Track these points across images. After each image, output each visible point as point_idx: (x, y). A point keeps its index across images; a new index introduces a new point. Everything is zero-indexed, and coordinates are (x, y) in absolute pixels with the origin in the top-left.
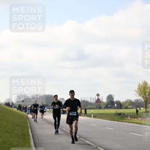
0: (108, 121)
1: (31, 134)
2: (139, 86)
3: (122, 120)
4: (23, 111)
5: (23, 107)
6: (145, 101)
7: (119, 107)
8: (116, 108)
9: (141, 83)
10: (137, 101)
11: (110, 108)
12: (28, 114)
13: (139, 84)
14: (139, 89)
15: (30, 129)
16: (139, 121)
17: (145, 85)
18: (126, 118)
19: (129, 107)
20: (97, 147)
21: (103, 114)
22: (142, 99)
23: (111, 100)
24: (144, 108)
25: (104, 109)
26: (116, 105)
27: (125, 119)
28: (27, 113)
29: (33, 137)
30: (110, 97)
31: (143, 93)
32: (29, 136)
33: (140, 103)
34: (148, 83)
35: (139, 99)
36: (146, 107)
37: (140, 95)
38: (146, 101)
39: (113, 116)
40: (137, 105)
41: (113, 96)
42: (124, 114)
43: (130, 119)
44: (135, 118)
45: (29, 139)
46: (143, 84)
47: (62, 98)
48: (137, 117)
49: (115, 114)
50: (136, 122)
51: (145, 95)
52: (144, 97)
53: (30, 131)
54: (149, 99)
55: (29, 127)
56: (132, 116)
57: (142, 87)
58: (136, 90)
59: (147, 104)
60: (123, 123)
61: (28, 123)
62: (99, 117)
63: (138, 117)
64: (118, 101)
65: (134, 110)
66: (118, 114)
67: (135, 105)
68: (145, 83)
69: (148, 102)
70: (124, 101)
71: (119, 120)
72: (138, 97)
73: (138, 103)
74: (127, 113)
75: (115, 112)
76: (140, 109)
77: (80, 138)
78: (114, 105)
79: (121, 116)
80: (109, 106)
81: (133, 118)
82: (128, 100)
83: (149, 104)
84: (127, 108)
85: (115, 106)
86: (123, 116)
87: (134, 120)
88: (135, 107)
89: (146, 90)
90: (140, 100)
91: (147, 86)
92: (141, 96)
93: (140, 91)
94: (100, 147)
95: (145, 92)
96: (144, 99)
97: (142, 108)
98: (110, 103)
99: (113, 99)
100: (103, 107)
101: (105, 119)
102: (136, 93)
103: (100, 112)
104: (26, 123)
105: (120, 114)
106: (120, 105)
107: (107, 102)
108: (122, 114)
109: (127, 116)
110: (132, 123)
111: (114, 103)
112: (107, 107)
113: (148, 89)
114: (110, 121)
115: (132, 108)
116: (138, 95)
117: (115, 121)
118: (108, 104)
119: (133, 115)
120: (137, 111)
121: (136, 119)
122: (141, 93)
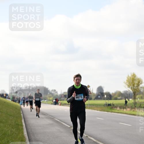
0: (98, 111)
1: (24, 124)
2: (128, 78)
3: (111, 110)
4: (17, 102)
5: (17, 98)
6: (133, 92)
7: (108, 98)
8: (105, 99)
9: (130, 75)
10: (126, 92)
11: (101, 99)
12: (22, 104)
13: (128, 76)
14: (128, 80)
15: (23, 119)
16: (128, 111)
17: (133, 77)
18: (116, 109)
19: (118, 98)
20: (88, 136)
21: (93, 105)
22: (131, 91)
23: (101, 92)
24: (132, 99)
25: (94, 99)
26: (105, 96)
27: (114, 110)
28: (20, 104)
29: (26, 127)
30: (100, 89)
31: (132, 84)
32: (22, 125)
33: (129, 94)
34: (136, 75)
35: (128, 90)
36: (135, 98)
37: (129, 86)
38: (135, 92)
39: (103, 106)
40: (126, 96)
41: (103, 88)
42: (113, 105)
43: (119, 110)
44: (124, 108)
45: (22, 129)
46: (132, 76)
47: (54, 89)
48: (125, 108)
49: (104, 104)
50: (125, 112)
51: (134, 86)
52: (133, 88)
53: (23, 121)
54: (137, 90)
55: (23, 117)
56: (121, 107)
57: (130, 79)
58: (125, 82)
59: (136, 95)
60: (112, 113)
61: (21, 113)
62: (89, 108)
63: (127, 107)
64: (107, 92)
65: (123, 101)
66: (108, 105)
67: (125, 96)
68: (134, 75)
69: (136, 93)
70: (114, 92)
71: (109, 111)
72: (127, 88)
73: (127, 94)
74: (117, 104)
75: (105, 103)
76: (129, 100)
77: (71, 128)
78: (104, 96)
79: (110, 107)
80: (99, 97)
81: (121, 109)
82: (117, 91)
83: (137, 95)
84: (116, 99)
85: (105, 98)
86: (112, 107)
87: (123, 110)
88: (124, 98)
89: (135, 81)
90: (129, 92)
91: (135, 78)
92: (129, 88)
93: (129, 83)
94: (90, 136)
95: (133, 84)
96: (132, 91)
97: (130, 99)
98: (100, 94)
99: (103, 91)
100: (93, 98)
101: (95, 110)
102: (125, 85)
103: (90, 103)
104: (20, 114)
105: (109, 105)
106: (110, 96)
107: (97, 93)
108: (112, 104)
109: (116, 107)
110: (121, 113)
111: (104, 94)
112: (97, 98)
113: (136, 81)
114: (100, 112)
115: (121, 99)
116: (127, 86)
117: (104, 111)
118: (98, 95)
119: (122, 105)
120: (126, 102)
121: (125, 110)
122: (130, 85)
